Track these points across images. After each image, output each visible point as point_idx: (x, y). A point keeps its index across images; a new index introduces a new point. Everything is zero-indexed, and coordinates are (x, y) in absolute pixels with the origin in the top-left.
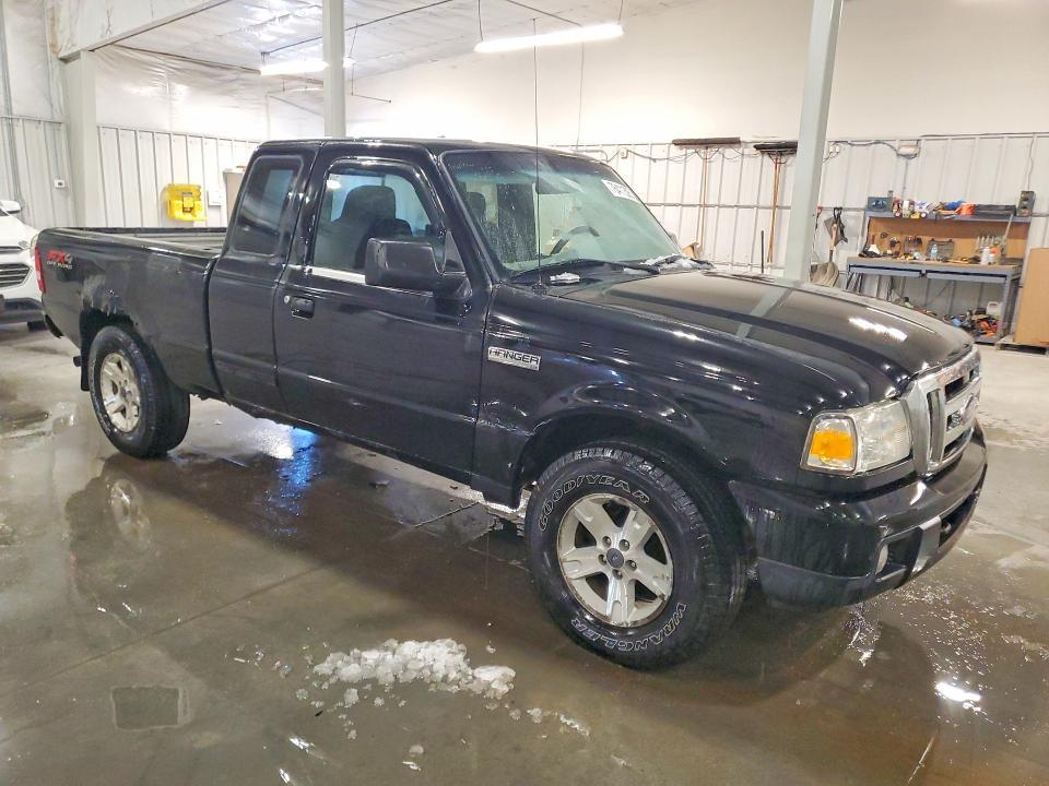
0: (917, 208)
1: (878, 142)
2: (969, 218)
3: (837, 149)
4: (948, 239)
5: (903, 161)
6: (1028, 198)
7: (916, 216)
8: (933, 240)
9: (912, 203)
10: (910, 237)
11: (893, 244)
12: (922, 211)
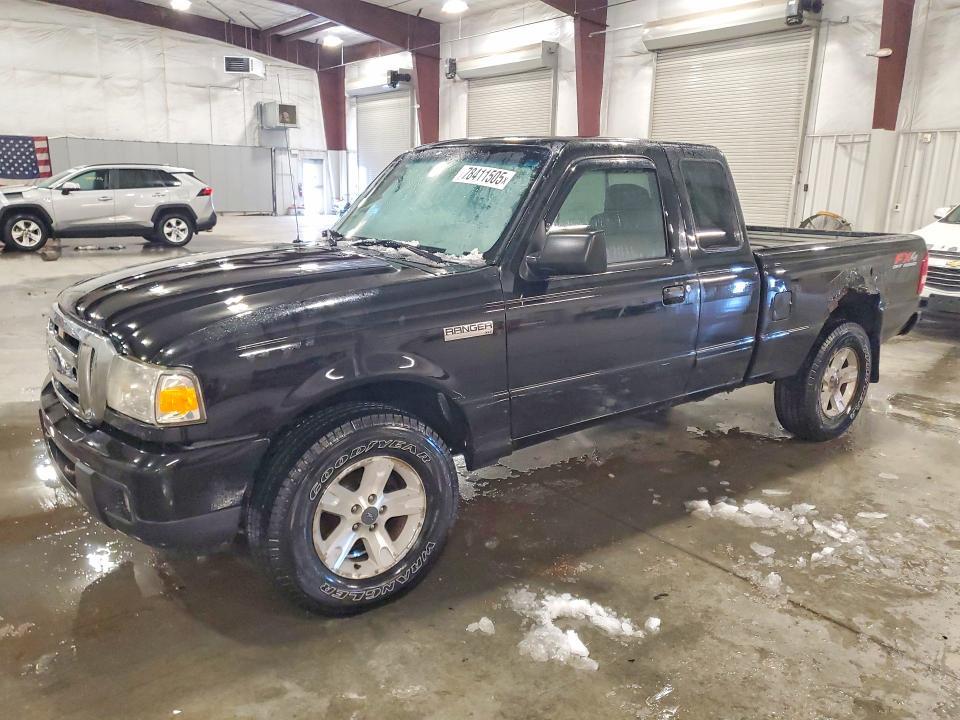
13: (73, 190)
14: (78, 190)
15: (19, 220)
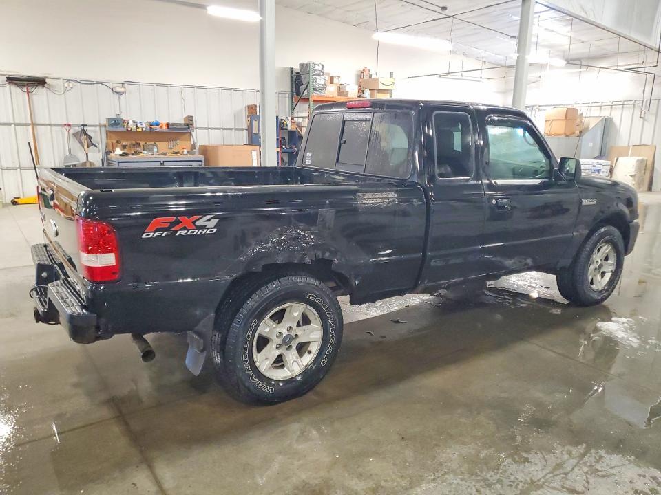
0: (139, 125)
1: (98, 83)
2: (167, 130)
3: (71, 85)
4: (153, 143)
5: (116, 96)
6: (191, 119)
7: (140, 130)
8: (146, 143)
9: (134, 122)
10: (134, 142)
11: (124, 147)
12: (143, 126)
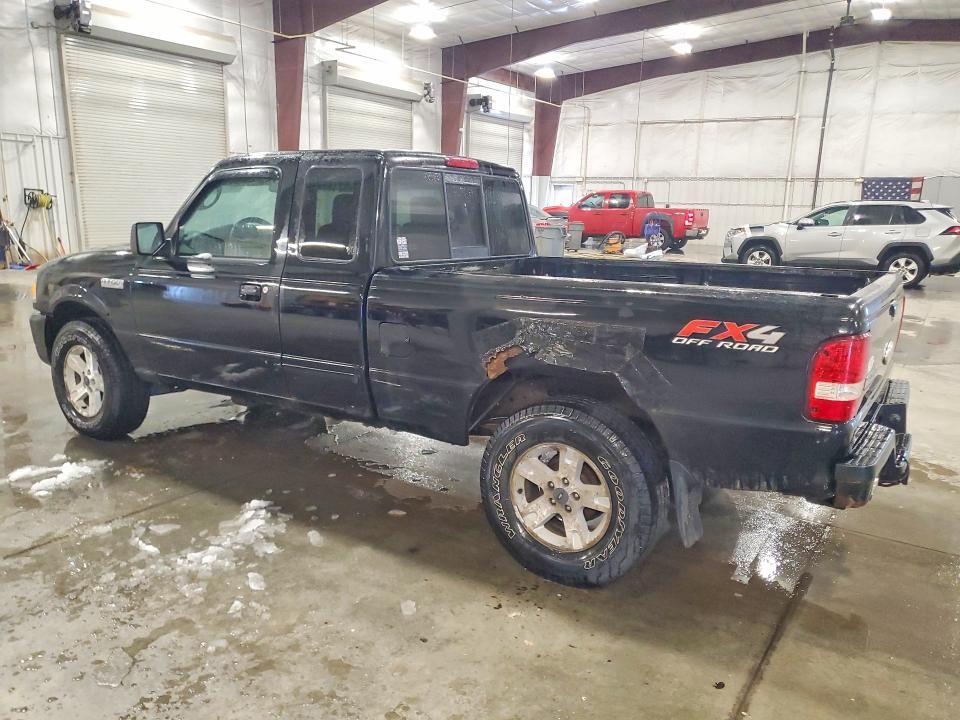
13: (808, 225)
14: (811, 225)
15: (769, 253)
